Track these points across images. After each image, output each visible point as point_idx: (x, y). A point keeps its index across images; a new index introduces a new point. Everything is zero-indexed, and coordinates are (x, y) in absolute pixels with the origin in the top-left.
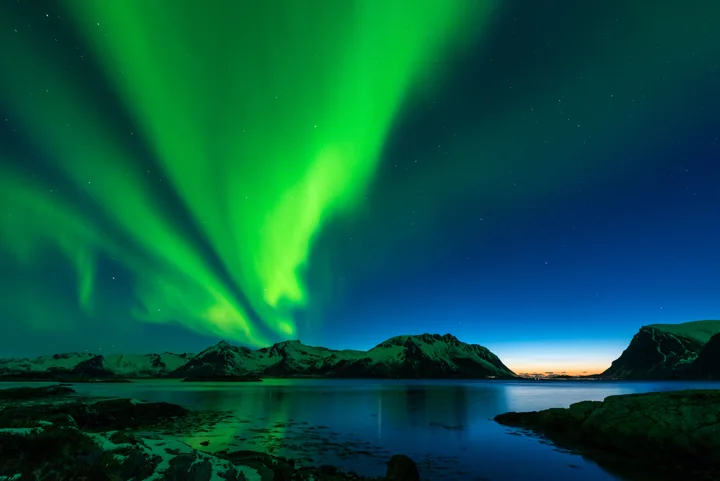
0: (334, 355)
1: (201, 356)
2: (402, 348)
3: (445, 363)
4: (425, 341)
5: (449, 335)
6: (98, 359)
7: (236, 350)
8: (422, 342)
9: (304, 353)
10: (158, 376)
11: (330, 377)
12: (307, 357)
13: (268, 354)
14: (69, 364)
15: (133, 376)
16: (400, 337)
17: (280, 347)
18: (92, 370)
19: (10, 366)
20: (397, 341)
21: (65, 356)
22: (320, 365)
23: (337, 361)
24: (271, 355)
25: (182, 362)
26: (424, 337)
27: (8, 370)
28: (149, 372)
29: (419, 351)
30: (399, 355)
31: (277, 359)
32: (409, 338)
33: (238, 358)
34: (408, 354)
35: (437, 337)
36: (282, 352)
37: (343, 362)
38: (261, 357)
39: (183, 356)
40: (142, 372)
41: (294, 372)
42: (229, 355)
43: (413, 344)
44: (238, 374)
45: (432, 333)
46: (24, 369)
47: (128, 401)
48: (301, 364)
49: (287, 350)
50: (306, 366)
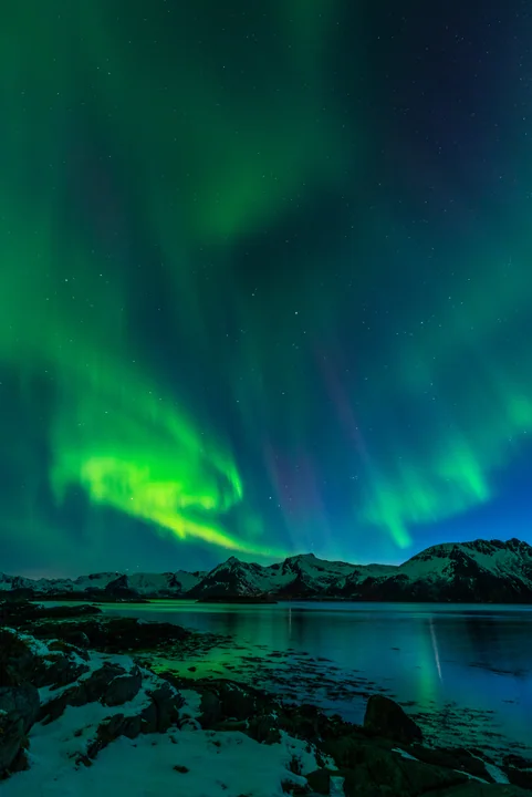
0: (357, 570)
1: (213, 575)
2: (447, 561)
3: (517, 580)
4: (479, 550)
5: (515, 541)
6: (124, 578)
7: (246, 566)
8: (475, 552)
9: (320, 569)
10: (176, 596)
11: (356, 600)
12: (325, 574)
13: (281, 570)
14: (101, 585)
15: (153, 596)
16: (441, 546)
17: (293, 562)
18: (119, 589)
19: (58, 586)
20: (438, 552)
21: (97, 576)
22: (342, 584)
23: (362, 579)
24: (284, 573)
25: (197, 582)
26: (476, 545)
27: (57, 590)
28: (168, 592)
29: (473, 564)
30: (444, 571)
31: (291, 577)
32: (455, 546)
33: (249, 576)
34: (458, 568)
35: (497, 544)
36: (295, 568)
37: (370, 580)
38: (273, 574)
39: (196, 574)
40: (160, 592)
41: (312, 592)
42: (241, 573)
43: (462, 554)
44: (251, 594)
45: (488, 538)
46: (68, 589)
47: (135, 620)
48: (320, 584)
49: (300, 565)
50: (326, 586)
